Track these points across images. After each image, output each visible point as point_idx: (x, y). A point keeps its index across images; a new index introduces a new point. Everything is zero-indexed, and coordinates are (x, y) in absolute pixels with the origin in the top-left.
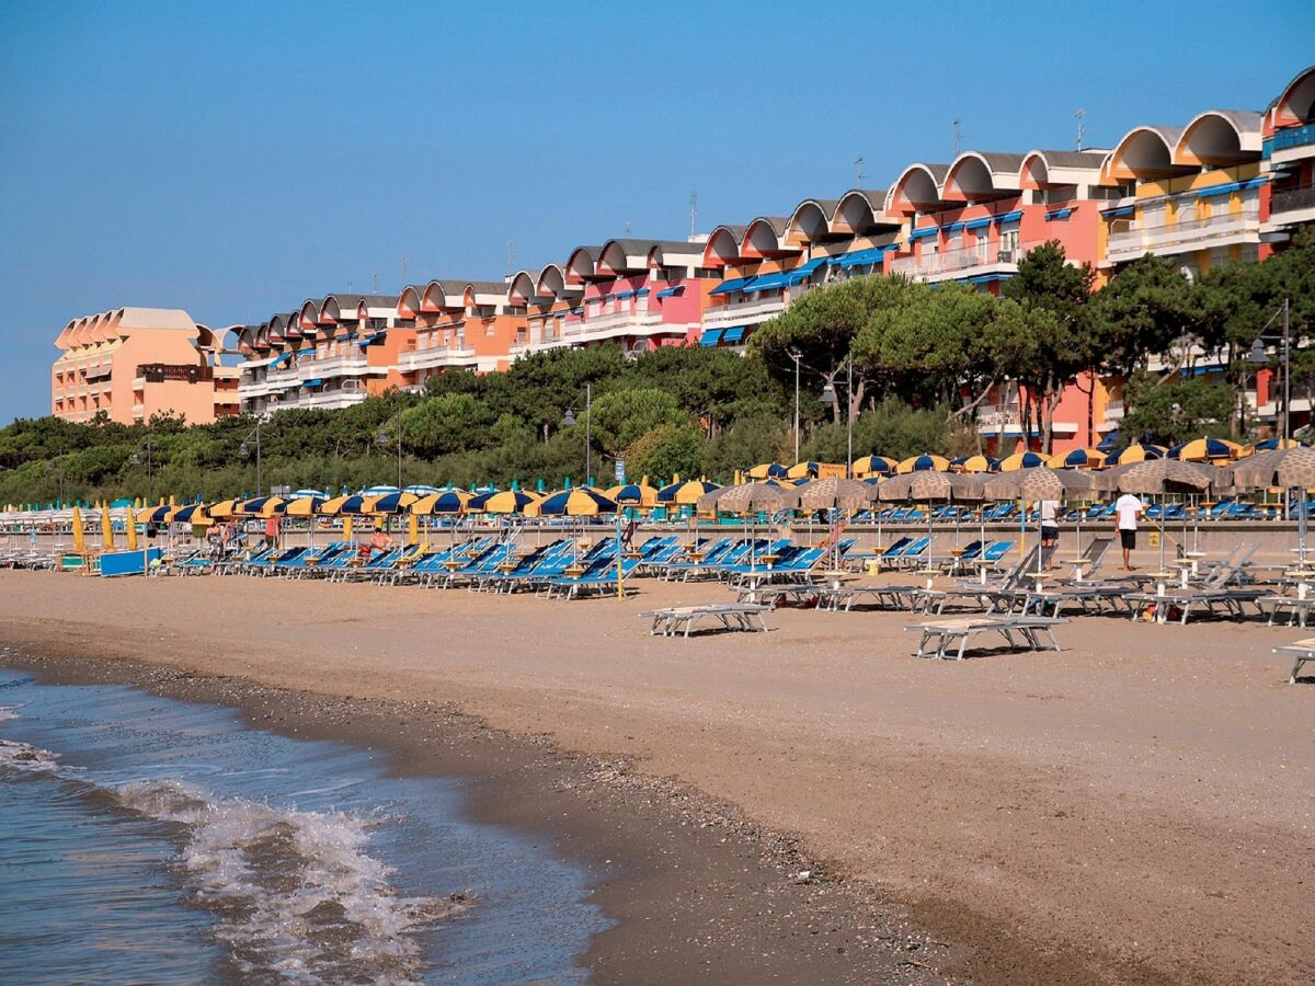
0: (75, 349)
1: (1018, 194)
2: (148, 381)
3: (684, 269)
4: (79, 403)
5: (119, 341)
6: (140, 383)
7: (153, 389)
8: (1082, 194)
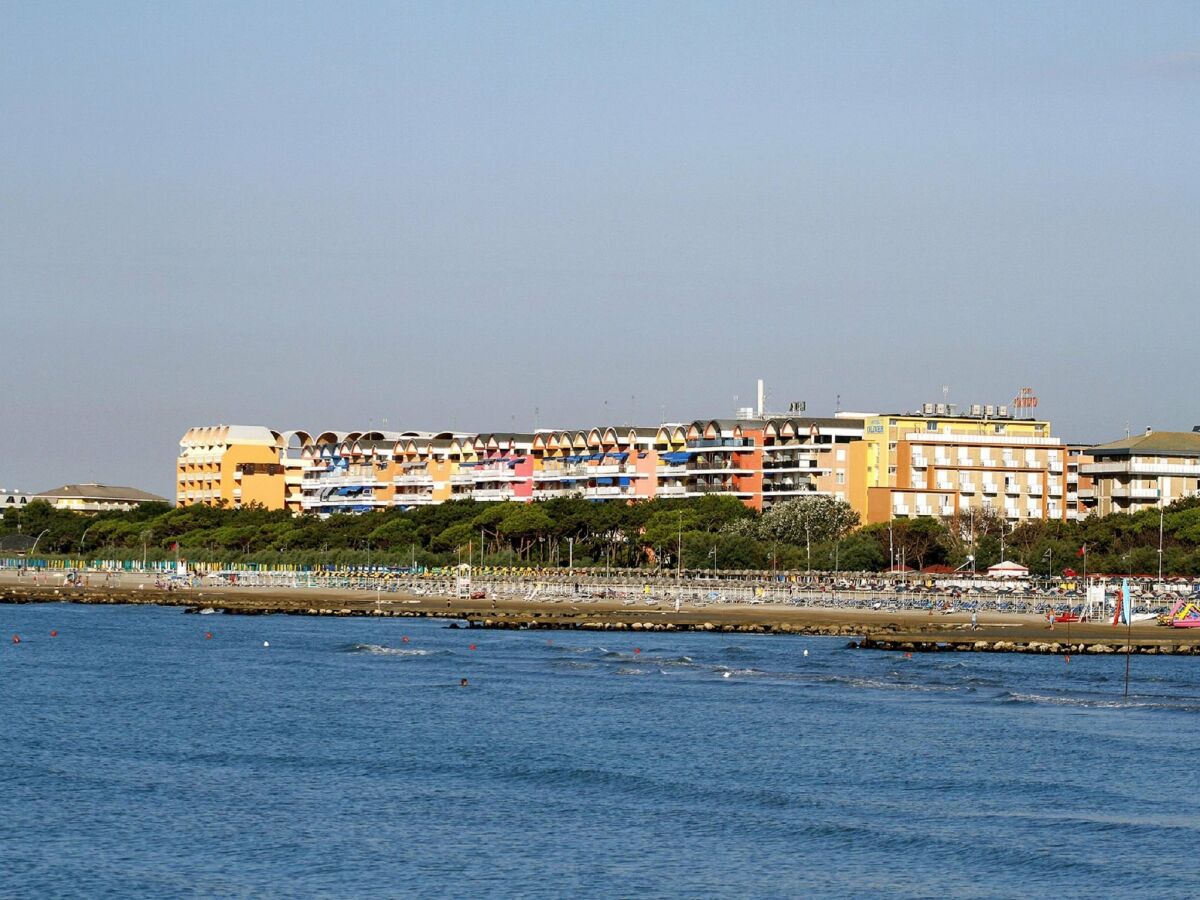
0: (194, 448)
1: (629, 445)
2: (244, 474)
3: (526, 450)
4: (197, 484)
5: (225, 447)
6: (239, 475)
7: (247, 479)
8: (651, 447)
